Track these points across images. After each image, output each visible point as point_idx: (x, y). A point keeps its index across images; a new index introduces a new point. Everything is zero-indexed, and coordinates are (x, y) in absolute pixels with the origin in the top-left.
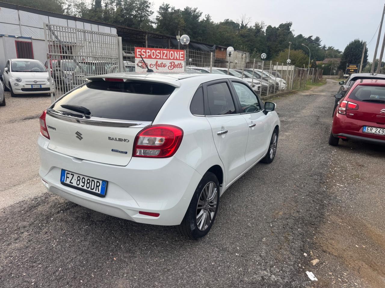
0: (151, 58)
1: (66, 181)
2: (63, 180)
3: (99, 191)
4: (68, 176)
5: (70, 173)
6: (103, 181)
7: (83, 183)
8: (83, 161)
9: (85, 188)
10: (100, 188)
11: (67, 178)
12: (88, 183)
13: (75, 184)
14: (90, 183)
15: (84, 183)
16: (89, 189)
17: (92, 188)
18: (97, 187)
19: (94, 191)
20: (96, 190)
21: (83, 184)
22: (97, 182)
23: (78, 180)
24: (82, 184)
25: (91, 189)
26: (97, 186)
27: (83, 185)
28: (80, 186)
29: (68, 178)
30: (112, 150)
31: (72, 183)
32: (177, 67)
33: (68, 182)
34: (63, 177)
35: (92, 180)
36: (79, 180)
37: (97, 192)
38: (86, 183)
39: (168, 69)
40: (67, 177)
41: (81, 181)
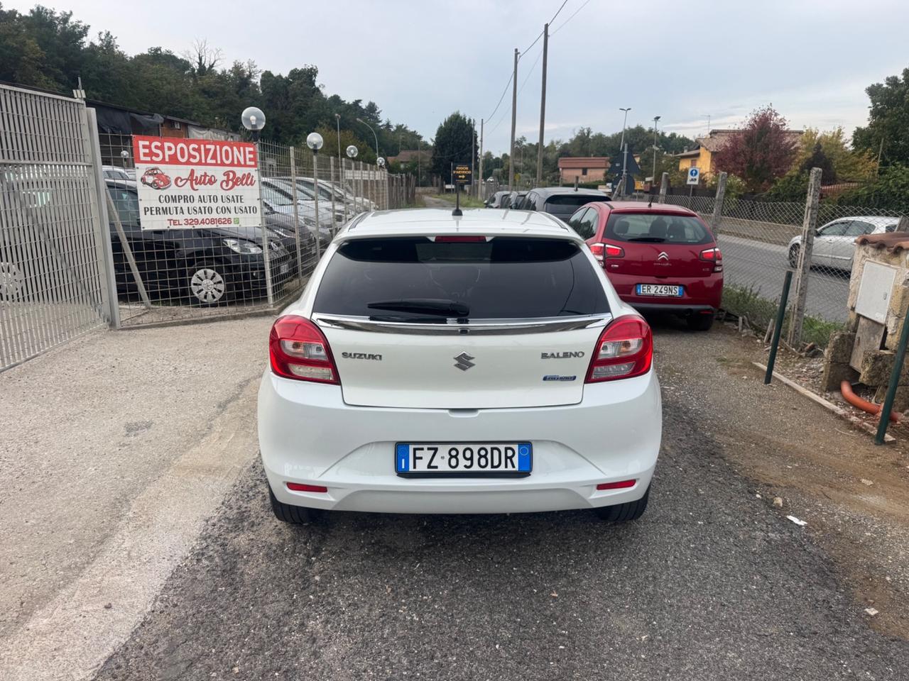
0: (178, 163)
1: (415, 467)
2: (403, 467)
3: (513, 466)
4: (417, 456)
5: (425, 447)
6: (521, 443)
7: (466, 459)
8: (480, 411)
9: (476, 468)
10: (516, 460)
11: (417, 461)
12: (481, 457)
13: (443, 466)
14: (489, 456)
15: (471, 459)
16: (489, 468)
17: (496, 463)
18: (509, 460)
19: (502, 468)
20: (506, 467)
21: (468, 463)
22: (506, 449)
23: (452, 457)
24: (463, 462)
25: (493, 466)
26: (507, 457)
27: (468, 465)
28: (461, 468)
29: (421, 458)
30: (545, 379)
31: (436, 467)
32: (242, 183)
33: (422, 466)
34: (403, 460)
35: (492, 449)
36: (456, 457)
37: (510, 468)
38: (476, 457)
39: (220, 188)
40: (415, 458)
41: (460, 456)
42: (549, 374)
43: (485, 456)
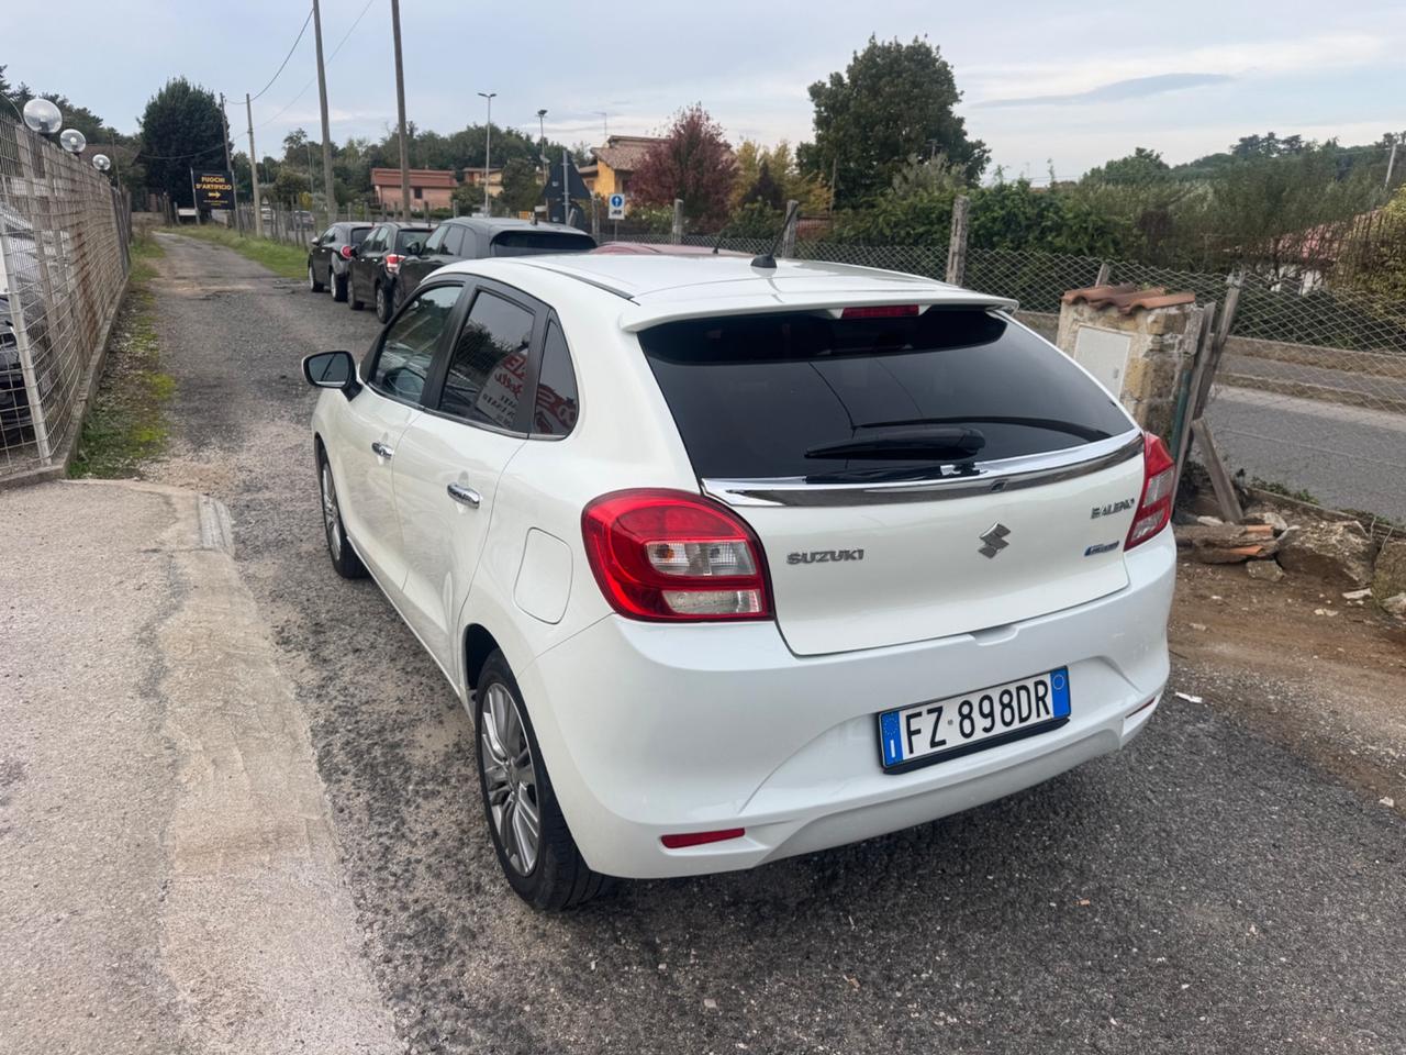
1: (911, 751)
2: (893, 755)
3: (1048, 713)
4: (912, 729)
5: (924, 709)
6: (1053, 672)
7: (984, 716)
9: (999, 729)
10: (1049, 700)
11: (913, 738)
12: (1004, 706)
13: (954, 739)
14: (1015, 704)
15: (991, 714)
16: (1016, 725)
17: (1025, 712)
18: (1041, 703)
19: (1034, 720)
20: (1039, 715)
21: (987, 723)
22: (1037, 684)
23: (963, 717)
24: (981, 723)
25: (1022, 720)
26: (1039, 699)
27: (988, 726)
28: (979, 735)
29: (918, 732)
30: (1088, 553)
31: (943, 742)
33: (922, 747)
34: (892, 742)
35: (1019, 689)
36: (969, 716)
37: (1044, 717)
38: (998, 708)
40: (910, 733)
41: (976, 715)
42: (1093, 543)
43: (1009, 705)
